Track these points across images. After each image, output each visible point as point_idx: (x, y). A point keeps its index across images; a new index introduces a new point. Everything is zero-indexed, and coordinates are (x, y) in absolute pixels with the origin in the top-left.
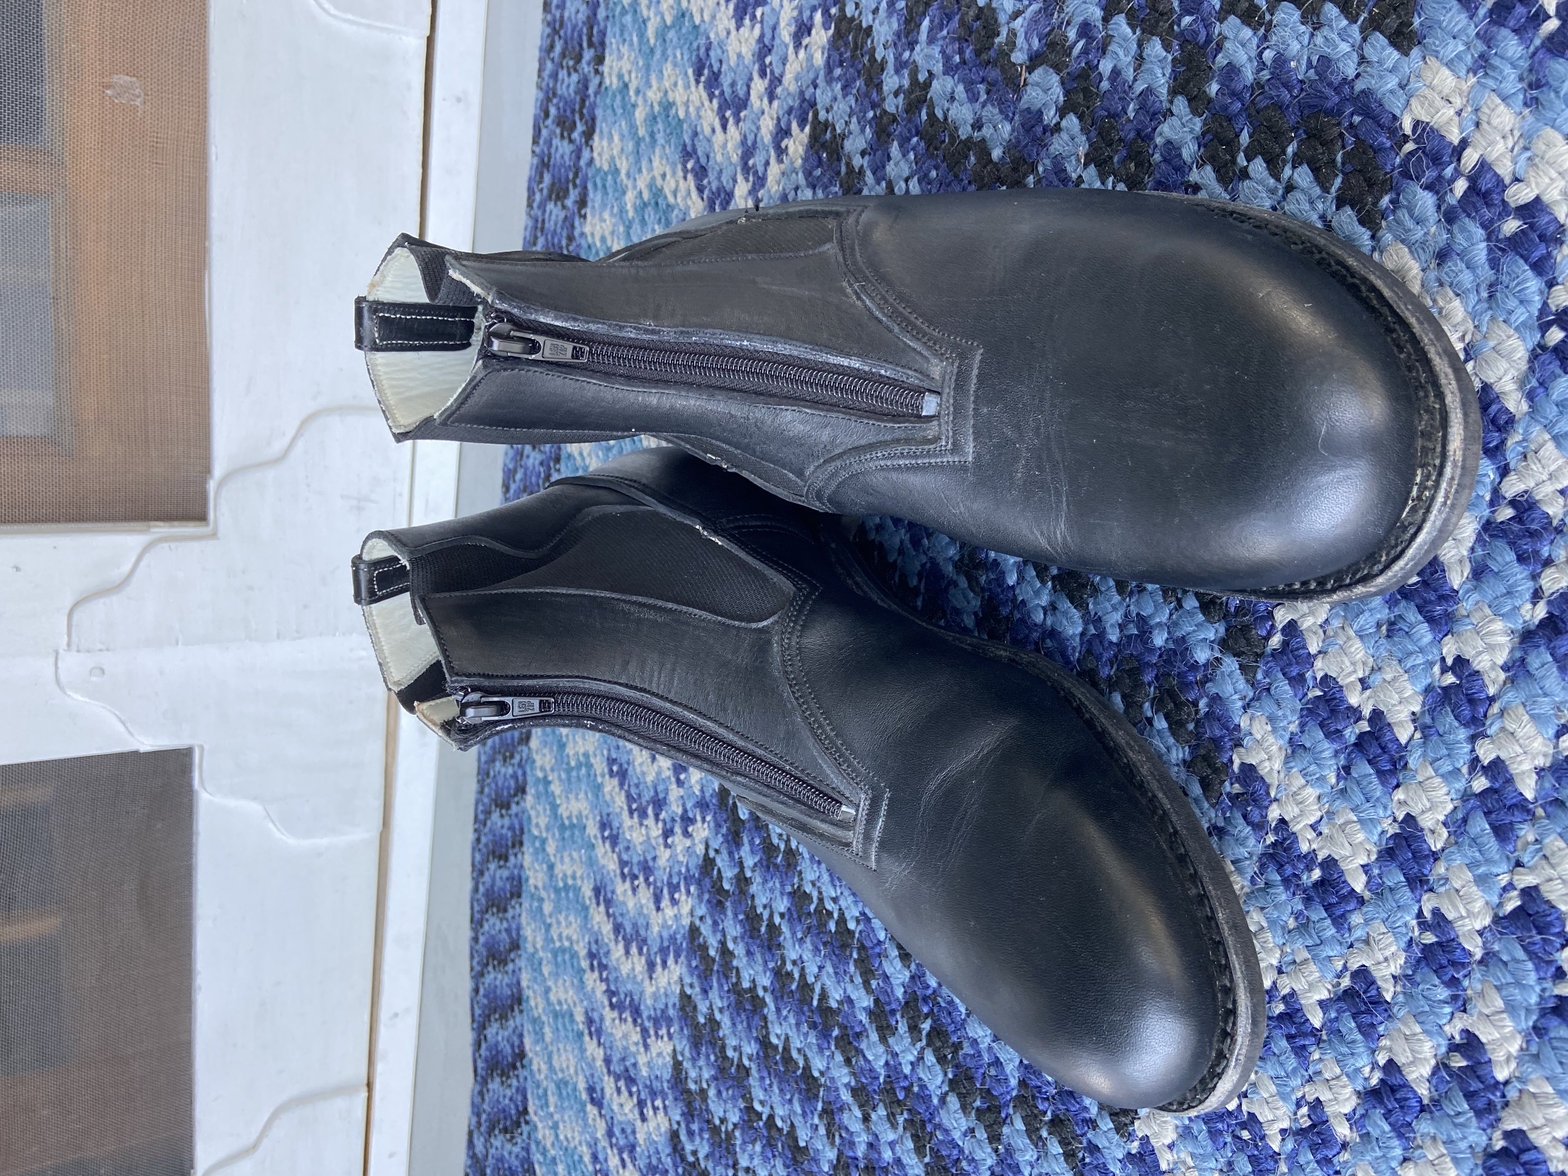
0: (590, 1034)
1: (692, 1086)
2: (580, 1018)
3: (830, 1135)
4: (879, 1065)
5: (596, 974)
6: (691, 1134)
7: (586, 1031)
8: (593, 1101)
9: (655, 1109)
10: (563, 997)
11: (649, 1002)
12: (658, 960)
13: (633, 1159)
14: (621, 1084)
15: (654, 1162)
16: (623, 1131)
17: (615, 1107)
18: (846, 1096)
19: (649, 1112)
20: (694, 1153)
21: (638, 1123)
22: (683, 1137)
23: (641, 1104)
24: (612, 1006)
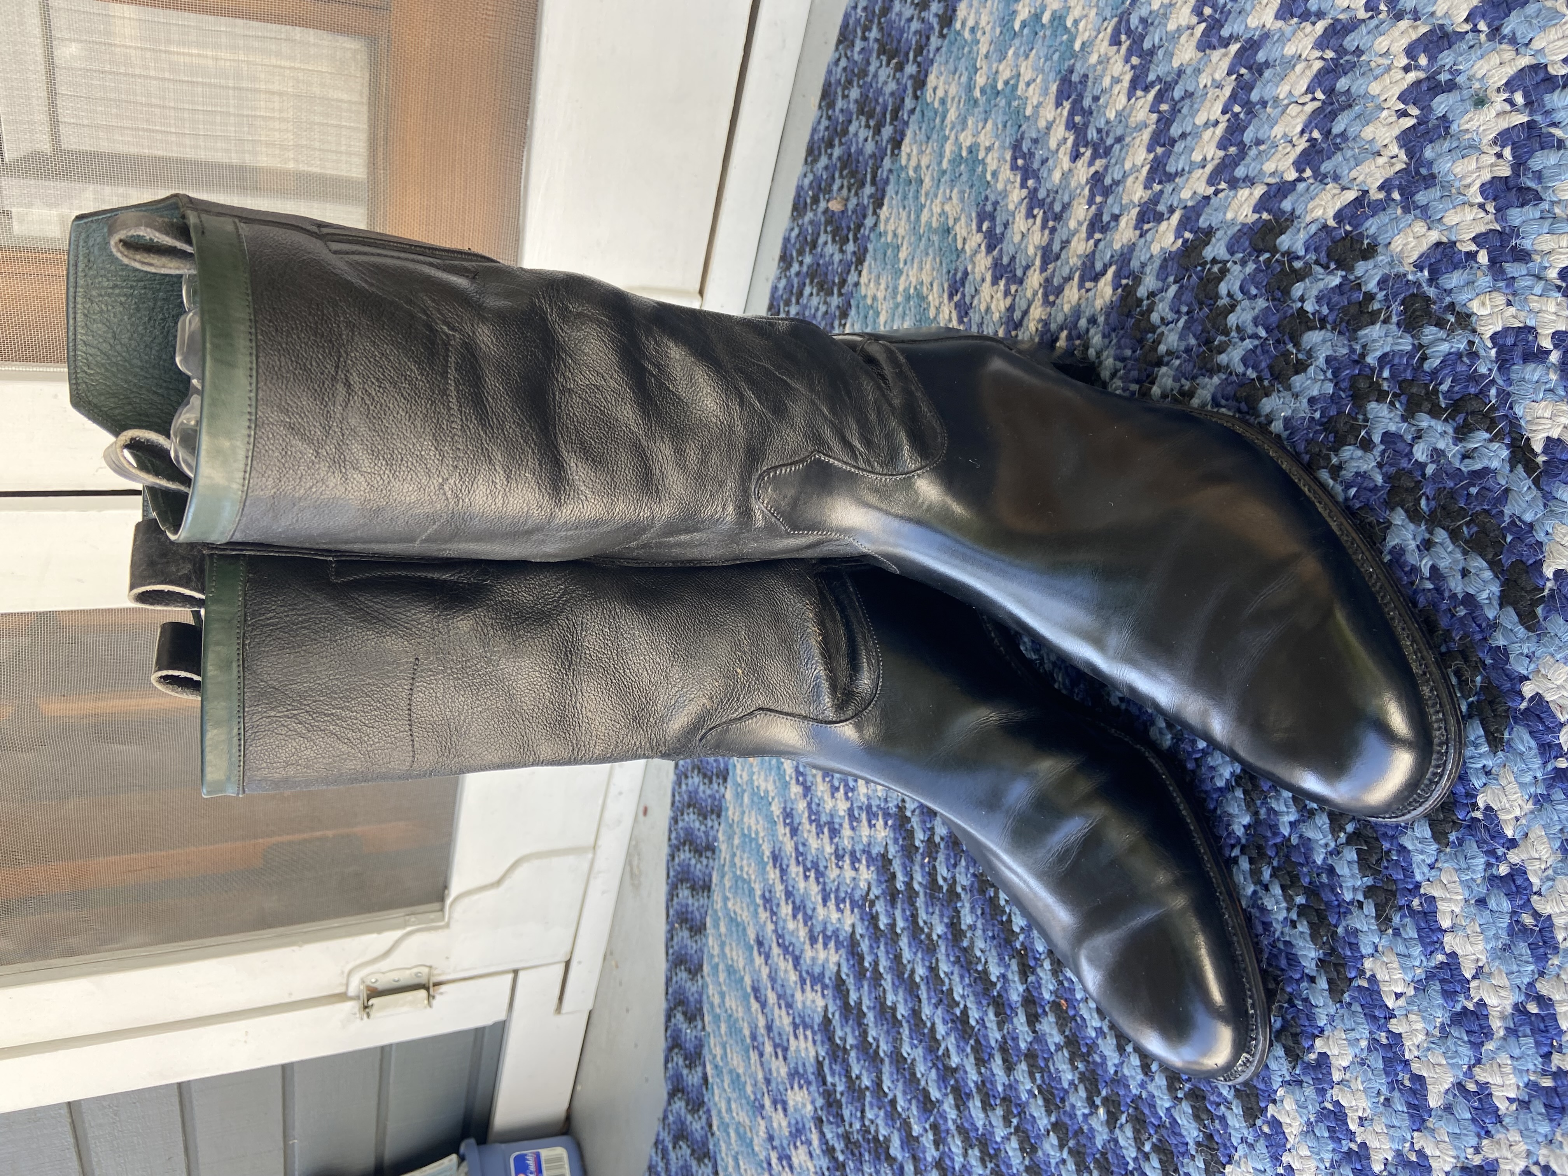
0: (760, 954)
1: (838, 1041)
2: (752, 936)
3: (937, 1144)
4: (980, 1124)
5: (768, 914)
6: (833, 1074)
7: (755, 948)
8: (757, 998)
9: (806, 1037)
10: (739, 911)
11: (808, 961)
12: (821, 939)
13: (785, 1059)
14: (782, 1002)
15: (801, 1071)
16: (780, 1034)
17: (776, 1016)
18: (951, 1125)
19: (801, 1037)
20: (834, 1085)
21: (792, 1038)
22: (826, 1069)
23: (795, 1026)
24: (779, 944)
